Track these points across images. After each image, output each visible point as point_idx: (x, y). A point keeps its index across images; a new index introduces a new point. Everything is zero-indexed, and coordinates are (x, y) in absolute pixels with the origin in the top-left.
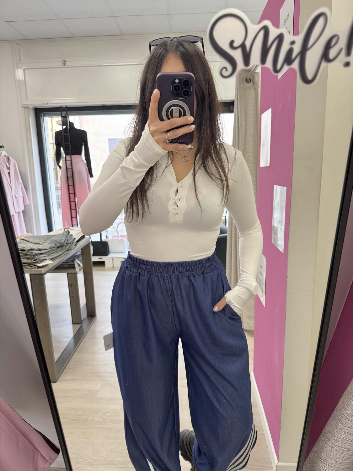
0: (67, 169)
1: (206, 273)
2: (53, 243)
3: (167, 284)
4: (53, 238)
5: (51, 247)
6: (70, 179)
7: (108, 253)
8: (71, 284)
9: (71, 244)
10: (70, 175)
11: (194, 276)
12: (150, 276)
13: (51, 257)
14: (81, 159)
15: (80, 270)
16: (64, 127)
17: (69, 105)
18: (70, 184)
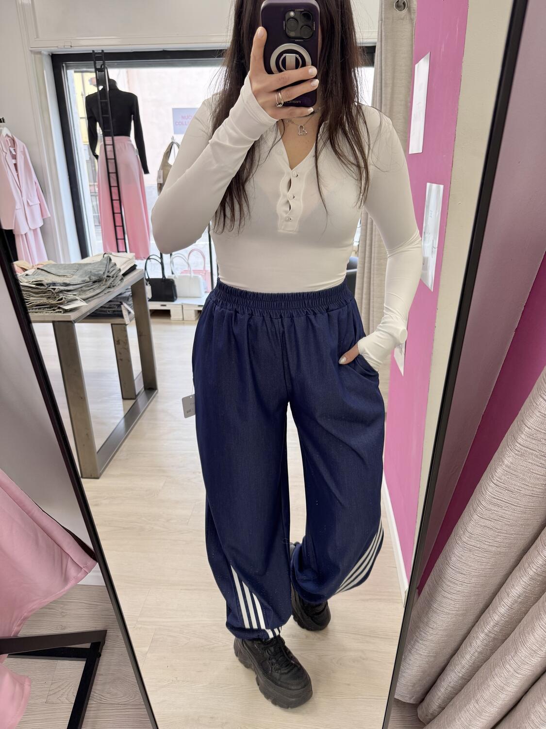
0: (107, 159)
1: (332, 310)
2: (86, 276)
3: (276, 326)
4: (86, 268)
5: (84, 282)
6: (113, 176)
7: (175, 298)
8: (117, 340)
9: (114, 278)
10: (112, 169)
11: (315, 314)
12: (252, 315)
13: (84, 297)
14: (129, 142)
15: (131, 321)
16: (101, 88)
17: (108, 49)
18: (112, 185)
